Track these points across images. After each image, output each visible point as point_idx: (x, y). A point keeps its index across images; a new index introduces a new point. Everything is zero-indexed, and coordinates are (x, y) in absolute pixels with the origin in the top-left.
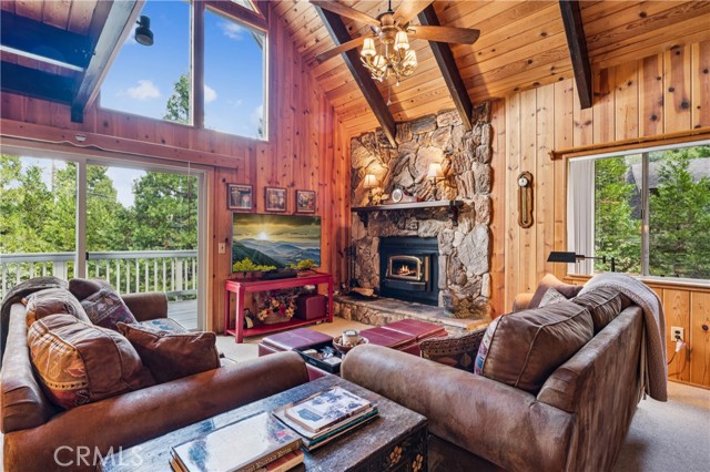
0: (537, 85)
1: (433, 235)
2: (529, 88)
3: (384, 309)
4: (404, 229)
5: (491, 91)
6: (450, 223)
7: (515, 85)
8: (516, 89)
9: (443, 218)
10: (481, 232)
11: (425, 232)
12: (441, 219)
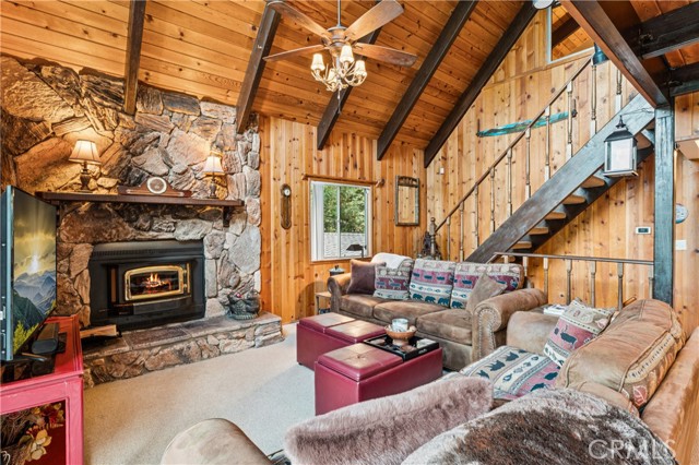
0: (294, 119)
1: (198, 237)
2: (288, 119)
3: (172, 340)
4: (150, 229)
5: (264, 107)
6: (220, 223)
7: (282, 111)
8: (281, 115)
9: (210, 217)
10: (255, 233)
11: (185, 233)
12: (209, 220)
